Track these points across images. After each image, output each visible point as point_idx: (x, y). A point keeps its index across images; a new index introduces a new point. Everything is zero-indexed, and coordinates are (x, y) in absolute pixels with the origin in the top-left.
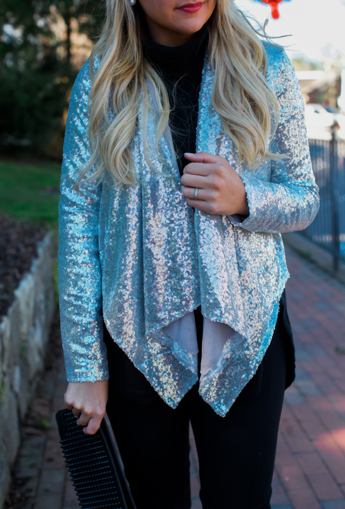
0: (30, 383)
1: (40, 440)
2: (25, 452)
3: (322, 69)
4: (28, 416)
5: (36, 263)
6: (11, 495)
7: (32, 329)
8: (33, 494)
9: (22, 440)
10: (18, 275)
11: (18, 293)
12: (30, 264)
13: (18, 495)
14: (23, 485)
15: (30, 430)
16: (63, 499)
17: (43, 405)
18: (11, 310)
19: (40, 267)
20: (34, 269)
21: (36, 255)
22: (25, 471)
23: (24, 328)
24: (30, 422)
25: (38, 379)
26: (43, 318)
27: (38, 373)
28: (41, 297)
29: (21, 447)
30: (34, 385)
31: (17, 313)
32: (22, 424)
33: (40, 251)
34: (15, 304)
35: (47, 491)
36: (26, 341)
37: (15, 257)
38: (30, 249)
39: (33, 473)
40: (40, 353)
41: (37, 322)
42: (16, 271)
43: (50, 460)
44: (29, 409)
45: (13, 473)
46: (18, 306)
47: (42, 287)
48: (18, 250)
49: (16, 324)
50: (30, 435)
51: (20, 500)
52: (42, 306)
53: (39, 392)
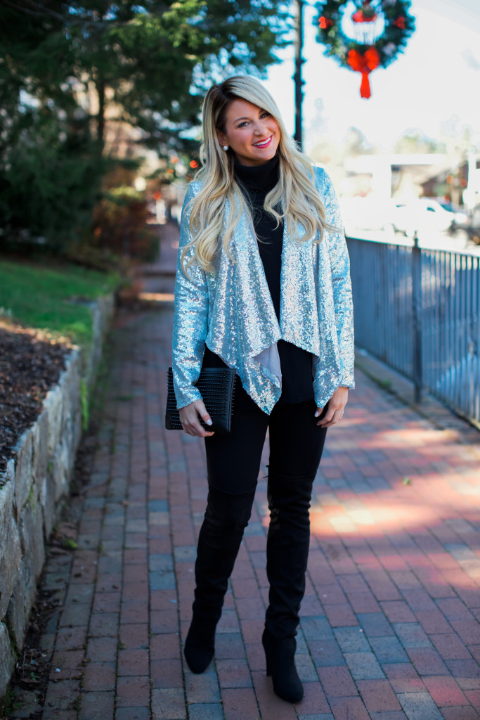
0: (56, 504)
1: (68, 558)
2: (50, 569)
3: (444, 152)
4: (52, 537)
5: (64, 376)
6: (38, 604)
7: (58, 446)
8: (61, 603)
9: (47, 559)
10: (45, 386)
11: (46, 403)
12: (58, 376)
13: (45, 605)
14: (49, 596)
15: (55, 549)
16: (92, 608)
17: (70, 528)
18: (40, 417)
19: (68, 381)
20: (61, 381)
21: (65, 369)
22: (51, 584)
23: (52, 441)
24: (55, 542)
25: (63, 502)
26: (70, 437)
27: (63, 497)
28: (68, 415)
29: (46, 564)
30: (60, 508)
31: (45, 425)
32: (48, 543)
33: (68, 364)
34: (43, 413)
35: (75, 601)
36: (53, 457)
37: (41, 368)
38: (57, 362)
39: (61, 586)
40: (66, 476)
41: (64, 441)
42: (43, 382)
43: (78, 576)
44: (54, 530)
45: (39, 587)
46: (47, 415)
47: (69, 405)
48: (43, 361)
49: (45, 434)
50: (55, 554)
51: (47, 608)
52: (69, 425)
53: (64, 516)
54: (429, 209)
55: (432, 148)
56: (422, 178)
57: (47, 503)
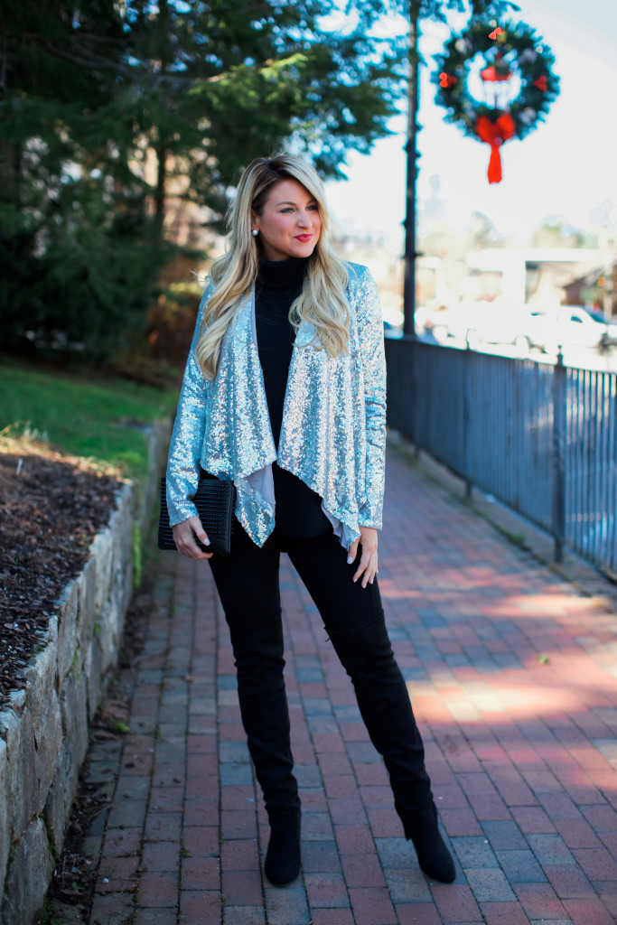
0: (103, 677)
1: (117, 744)
2: (94, 756)
4: (97, 717)
5: (115, 517)
6: (80, 799)
7: (106, 604)
8: (108, 799)
9: (91, 744)
10: (92, 528)
11: (93, 549)
12: (108, 516)
13: (89, 800)
14: (94, 790)
15: (101, 733)
16: (147, 806)
17: (119, 706)
18: (87, 566)
19: (119, 522)
20: (112, 522)
21: (116, 508)
22: (96, 775)
23: (100, 597)
24: (101, 724)
25: (110, 675)
26: (121, 594)
27: (110, 668)
28: (118, 566)
29: (89, 751)
30: (106, 681)
31: (92, 576)
32: (93, 725)
33: (119, 502)
34: (91, 561)
35: (126, 796)
36: (99, 617)
37: (87, 506)
38: (106, 498)
39: (109, 778)
40: (115, 642)
41: (113, 598)
42: (89, 522)
43: (130, 766)
44: (100, 709)
45: (81, 778)
46: (94, 564)
47: (119, 552)
48: (89, 497)
49: (92, 589)
50: (101, 739)
51: (92, 804)
52: (120, 577)
53: (112, 692)
54: (574, 319)
55: (579, 241)
56: (566, 279)
57: (92, 675)
